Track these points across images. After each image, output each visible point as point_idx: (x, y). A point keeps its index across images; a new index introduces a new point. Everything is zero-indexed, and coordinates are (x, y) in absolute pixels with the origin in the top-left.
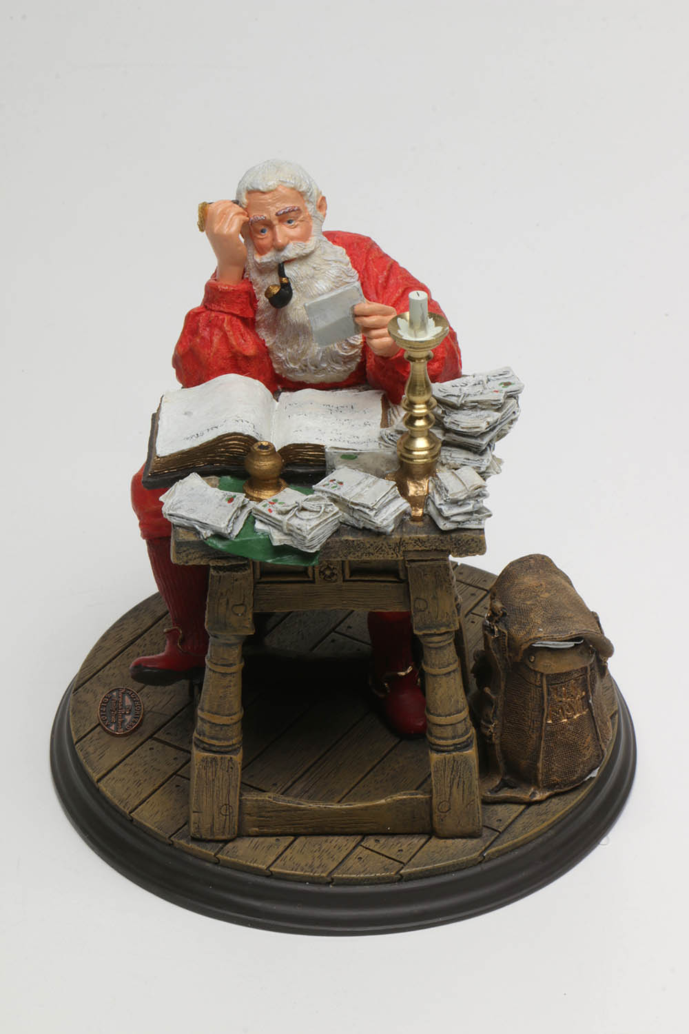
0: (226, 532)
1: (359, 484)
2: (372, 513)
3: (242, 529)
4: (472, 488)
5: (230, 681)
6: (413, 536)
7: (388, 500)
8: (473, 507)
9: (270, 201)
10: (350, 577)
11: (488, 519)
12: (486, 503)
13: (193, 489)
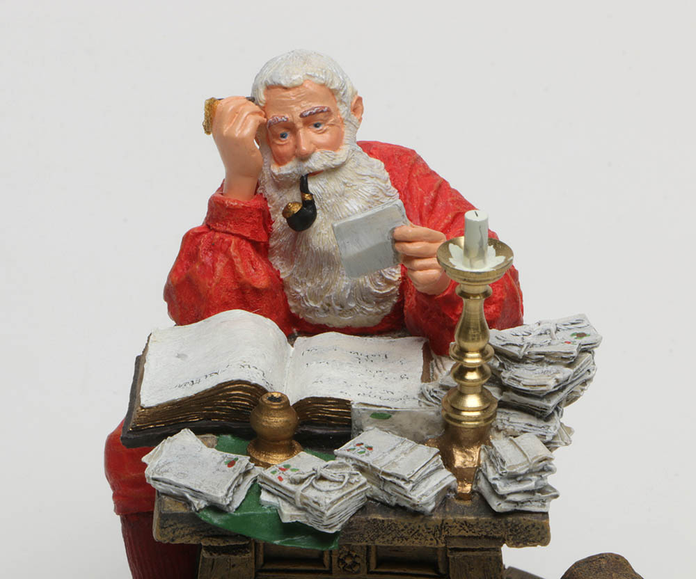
0: (224, 503)
1: (392, 450)
2: (408, 487)
3: (244, 500)
4: (535, 461)
6: (459, 517)
7: (428, 471)
8: (536, 484)
9: (294, 98)
10: (377, 568)
11: (554, 501)
12: (550, 480)
13: (184, 448)
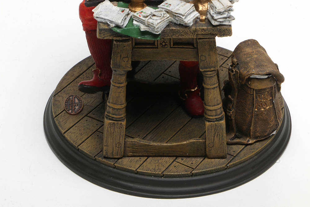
0: (121, 25)
1: (178, 5)
2: (184, 17)
3: (127, 24)
4: (227, 7)
5: (121, 90)
6: (201, 27)
7: (190, 12)
8: (227, 15)
10: (173, 46)
11: (233, 21)
12: (232, 14)
13: (107, 6)
